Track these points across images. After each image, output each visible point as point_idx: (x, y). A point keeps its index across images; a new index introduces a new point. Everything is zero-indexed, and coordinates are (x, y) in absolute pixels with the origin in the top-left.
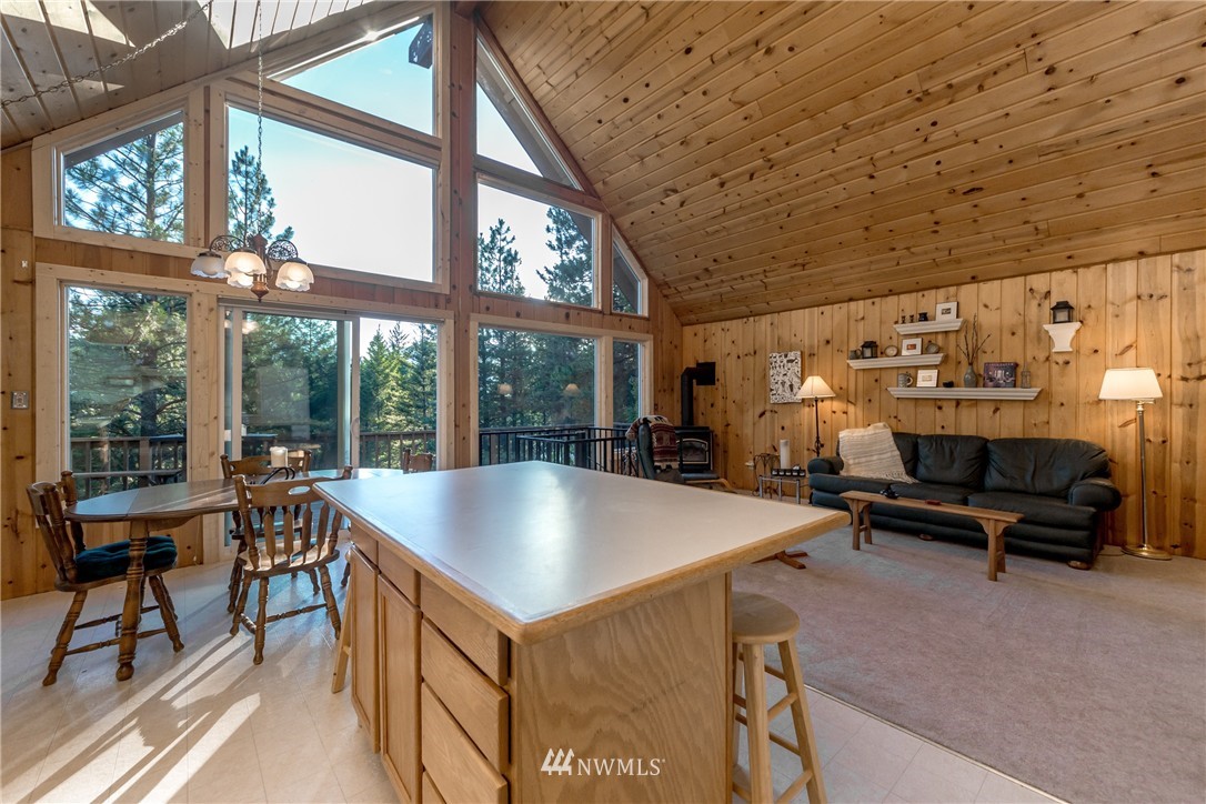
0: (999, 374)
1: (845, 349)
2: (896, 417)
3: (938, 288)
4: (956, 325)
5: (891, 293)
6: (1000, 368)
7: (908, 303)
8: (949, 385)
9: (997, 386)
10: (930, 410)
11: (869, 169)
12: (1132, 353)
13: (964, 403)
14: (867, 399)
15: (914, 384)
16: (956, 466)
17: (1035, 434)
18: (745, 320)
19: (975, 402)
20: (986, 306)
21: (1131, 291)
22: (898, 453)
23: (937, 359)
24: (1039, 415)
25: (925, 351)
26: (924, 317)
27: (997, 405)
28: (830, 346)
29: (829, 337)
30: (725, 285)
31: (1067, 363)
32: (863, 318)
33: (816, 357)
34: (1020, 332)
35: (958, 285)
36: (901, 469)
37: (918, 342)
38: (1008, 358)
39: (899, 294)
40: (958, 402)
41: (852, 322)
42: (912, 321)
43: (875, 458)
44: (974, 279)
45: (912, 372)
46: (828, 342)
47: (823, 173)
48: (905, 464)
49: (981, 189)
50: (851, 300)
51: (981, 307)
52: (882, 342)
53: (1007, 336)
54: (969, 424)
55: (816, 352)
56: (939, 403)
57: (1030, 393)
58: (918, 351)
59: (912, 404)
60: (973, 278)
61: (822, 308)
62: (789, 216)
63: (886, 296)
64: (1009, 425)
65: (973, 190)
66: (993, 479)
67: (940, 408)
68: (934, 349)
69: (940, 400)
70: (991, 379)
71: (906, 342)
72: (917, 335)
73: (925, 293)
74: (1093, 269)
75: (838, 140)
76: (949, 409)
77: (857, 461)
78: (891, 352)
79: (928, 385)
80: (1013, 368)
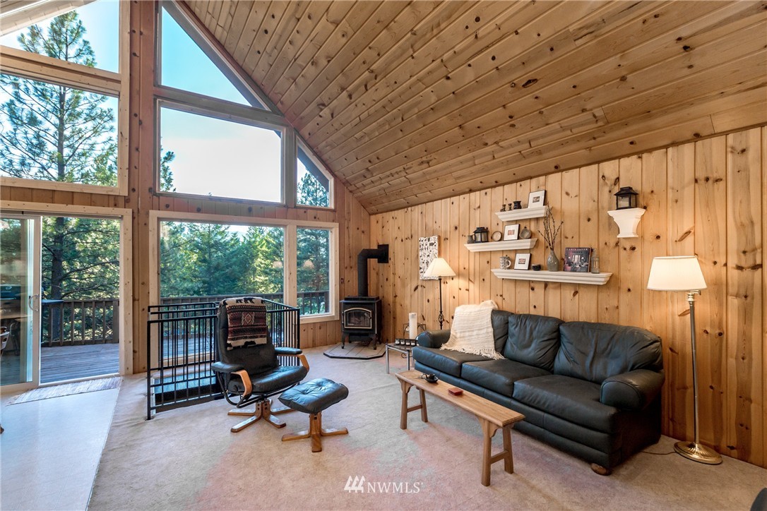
0: (576, 258)
1: (467, 234)
2: (501, 296)
3: (531, 178)
4: (544, 212)
5: (498, 184)
6: (577, 253)
7: (509, 193)
8: (538, 268)
9: (574, 270)
10: (524, 290)
11: (443, 71)
12: (690, 239)
13: (550, 286)
14: (481, 279)
15: (511, 267)
16: (533, 345)
17: (606, 319)
19: (560, 285)
20: (567, 194)
21: (688, 176)
22: (491, 330)
23: (529, 244)
24: (609, 299)
25: (520, 236)
26: (518, 205)
27: (577, 288)
28: (457, 231)
29: (457, 224)
30: (383, 182)
31: (633, 249)
32: (479, 207)
33: (448, 241)
34: (594, 218)
35: (546, 174)
36: (492, 345)
37: (516, 227)
38: (585, 244)
39: (503, 185)
40: (546, 284)
41: (472, 211)
42: (510, 209)
43: (475, 333)
44: (557, 169)
45: (511, 256)
46: (456, 228)
47: (413, 79)
48: (496, 341)
49: (535, 80)
50: (471, 191)
51: (564, 195)
52: (492, 229)
53: (584, 221)
54: (555, 306)
55: (448, 236)
56: (532, 285)
57: (600, 278)
58: (516, 236)
59: (512, 285)
60: (556, 167)
61: (454, 198)
62: (403, 120)
63: (495, 187)
64: (581, 309)
65: (529, 82)
66: (561, 361)
67: (533, 289)
68: (526, 235)
69: (533, 281)
70: (570, 264)
71: (507, 228)
72: (515, 222)
73: (522, 183)
74: (656, 153)
75: (412, 47)
76: (539, 290)
77: (462, 335)
78: (497, 236)
79: (521, 268)
80: (588, 253)
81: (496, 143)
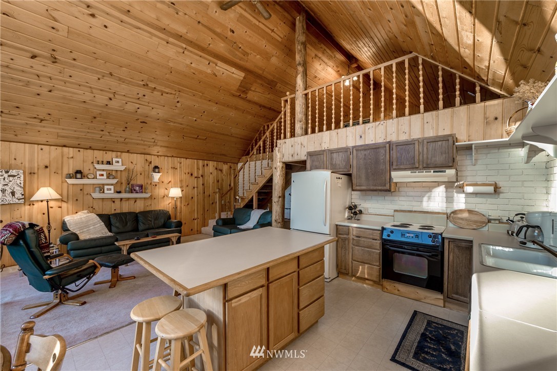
0: (137, 188)
1: (60, 172)
2: (92, 207)
3: (113, 151)
4: (123, 168)
5: (90, 148)
6: (138, 186)
7: (99, 155)
8: (120, 192)
9: (137, 193)
10: (109, 203)
11: (112, 96)
12: (170, 183)
13: (123, 200)
14: (75, 199)
15: (103, 192)
17: (148, 209)
19: (128, 199)
20: (132, 163)
21: (170, 166)
22: (103, 223)
23: (114, 181)
24: (149, 202)
25: (108, 177)
26: (109, 163)
27: (136, 200)
28: (48, 169)
29: (48, 165)
31: (156, 185)
32: (73, 157)
33: (36, 176)
34: (143, 174)
35: (122, 152)
36: (106, 230)
37: (104, 173)
38: (139, 183)
39: (94, 150)
40: (121, 199)
41: (65, 159)
42: (103, 164)
43: (91, 228)
44: (128, 152)
45: (101, 186)
46: (46, 167)
48: (107, 227)
49: (146, 123)
50: (65, 146)
51: (130, 163)
52: (85, 171)
53: (139, 175)
54: (126, 208)
55: (36, 171)
56: (113, 200)
57: (147, 195)
58: (105, 177)
59: (100, 201)
60: (128, 151)
61: (43, 147)
63: (87, 149)
64: (139, 207)
65: (144, 122)
66: (141, 227)
67: (114, 202)
68: (111, 177)
69: (114, 198)
70: (135, 190)
71: (98, 173)
72: (103, 170)
73: (107, 152)
74: (162, 157)
75: (103, 76)
76: (118, 202)
77: (81, 231)
78: (91, 176)
79: (110, 192)
80: (141, 186)
81: (109, 132)
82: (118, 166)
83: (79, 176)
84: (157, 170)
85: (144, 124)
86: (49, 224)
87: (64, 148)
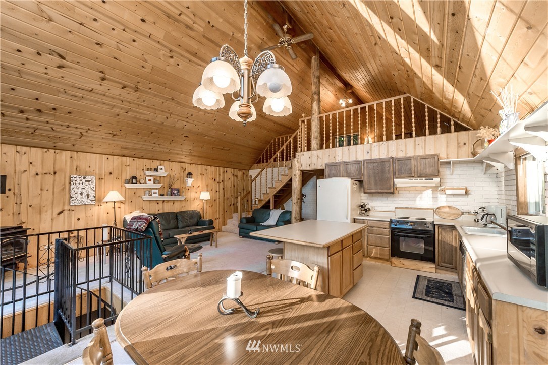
0: (175, 192)
1: (120, 178)
2: (142, 208)
3: (158, 160)
4: (165, 174)
5: (142, 158)
6: (176, 190)
8: (163, 195)
9: (175, 195)
10: (154, 204)
12: (199, 188)
13: (165, 201)
14: (130, 201)
15: (151, 195)
18: (45, 150)
19: (168, 201)
20: (172, 170)
21: (199, 173)
23: (159, 186)
24: (183, 204)
25: (155, 183)
26: (156, 170)
27: (174, 201)
28: (111, 175)
29: (112, 172)
31: (189, 189)
32: (129, 166)
33: (103, 181)
34: (179, 180)
35: (164, 161)
37: (152, 179)
38: (177, 187)
39: (144, 159)
40: (164, 201)
41: (124, 166)
42: (151, 171)
44: (169, 160)
45: (150, 190)
46: (111, 173)
51: (170, 170)
52: (139, 177)
54: (167, 208)
55: (103, 177)
56: (158, 202)
57: (183, 198)
58: (152, 182)
59: (148, 202)
61: (109, 156)
63: (139, 158)
64: (176, 208)
67: (158, 203)
68: (157, 182)
69: (158, 200)
71: (148, 178)
72: (151, 176)
73: (154, 161)
74: (194, 165)
76: (161, 203)
78: (142, 181)
79: (156, 196)
80: (178, 190)
81: (159, 145)
82: (162, 173)
83: (134, 181)
84: (190, 176)
85: (187, 137)
86: (115, 221)
87: (123, 157)
